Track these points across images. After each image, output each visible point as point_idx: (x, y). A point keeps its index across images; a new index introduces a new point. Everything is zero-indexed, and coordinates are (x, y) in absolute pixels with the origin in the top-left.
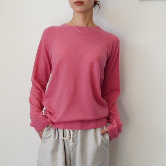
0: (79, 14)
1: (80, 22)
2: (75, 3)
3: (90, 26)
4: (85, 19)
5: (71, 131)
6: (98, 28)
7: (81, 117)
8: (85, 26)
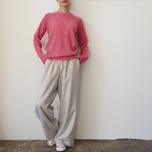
0: (64, 7)
1: (63, 11)
2: (62, 2)
3: (68, 13)
4: (66, 9)
5: (61, 61)
6: (71, 14)
7: (66, 55)
8: (66, 13)
